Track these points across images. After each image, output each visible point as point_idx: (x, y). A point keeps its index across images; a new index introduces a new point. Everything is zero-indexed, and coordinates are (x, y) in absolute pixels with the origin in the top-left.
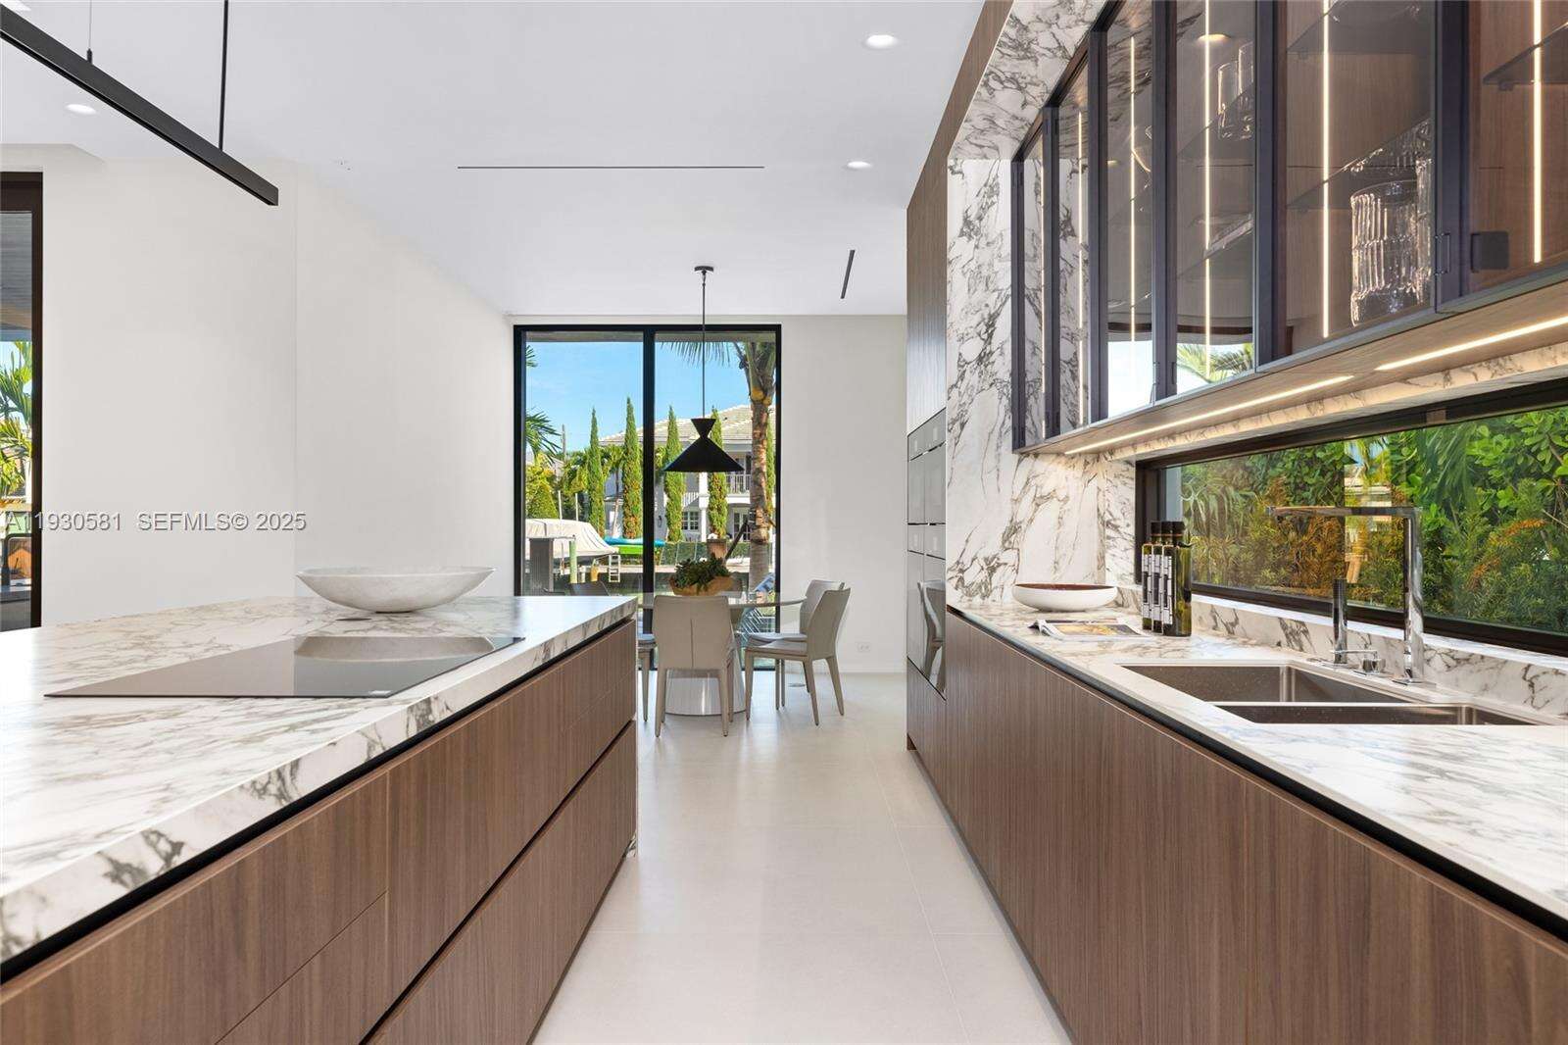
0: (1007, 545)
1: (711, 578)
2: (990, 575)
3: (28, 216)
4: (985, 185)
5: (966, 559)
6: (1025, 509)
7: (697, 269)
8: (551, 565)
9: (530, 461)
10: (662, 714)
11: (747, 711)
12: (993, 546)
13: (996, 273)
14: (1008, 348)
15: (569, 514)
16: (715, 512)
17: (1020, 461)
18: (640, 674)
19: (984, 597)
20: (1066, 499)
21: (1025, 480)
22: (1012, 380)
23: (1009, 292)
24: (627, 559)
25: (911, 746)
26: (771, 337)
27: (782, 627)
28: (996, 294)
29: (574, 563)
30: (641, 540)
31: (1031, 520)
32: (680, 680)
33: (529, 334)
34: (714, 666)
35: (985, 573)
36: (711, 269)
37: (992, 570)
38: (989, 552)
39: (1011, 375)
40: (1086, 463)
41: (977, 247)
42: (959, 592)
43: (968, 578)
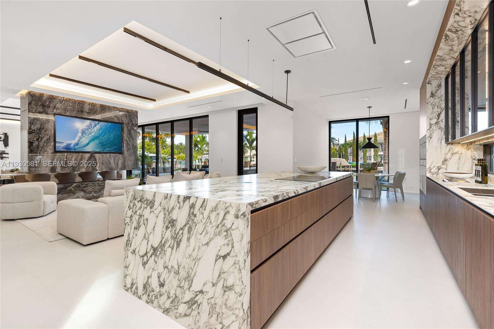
0: (443, 164)
1: (371, 170)
2: (439, 170)
3: (255, 114)
4: (437, 85)
5: (432, 167)
6: (449, 156)
7: (368, 107)
8: (336, 167)
9: (332, 146)
10: (360, 197)
11: (379, 198)
12: (440, 164)
13: (440, 104)
14: (444, 121)
15: (340, 157)
16: (375, 156)
17: (447, 145)
18: (354, 190)
19: (437, 175)
20: (461, 153)
21: (449, 149)
22: (445, 128)
23: (444, 108)
24: (353, 167)
25: (420, 208)
26: (387, 118)
27: (389, 182)
28: (440, 109)
29: (341, 167)
30: (356, 163)
31: (451, 158)
32: (364, 190)
33: (332, 123)
34: (371, 188)
35: (437, 170)
36: (371, 107)
37: (439, 169)
38: (439, 165)
39: (445, 126)
40: (468, 145)
41: (435, 99)
42: (430, 174)
43: (432, 171)
